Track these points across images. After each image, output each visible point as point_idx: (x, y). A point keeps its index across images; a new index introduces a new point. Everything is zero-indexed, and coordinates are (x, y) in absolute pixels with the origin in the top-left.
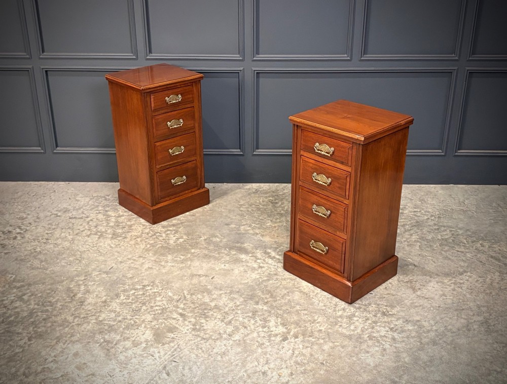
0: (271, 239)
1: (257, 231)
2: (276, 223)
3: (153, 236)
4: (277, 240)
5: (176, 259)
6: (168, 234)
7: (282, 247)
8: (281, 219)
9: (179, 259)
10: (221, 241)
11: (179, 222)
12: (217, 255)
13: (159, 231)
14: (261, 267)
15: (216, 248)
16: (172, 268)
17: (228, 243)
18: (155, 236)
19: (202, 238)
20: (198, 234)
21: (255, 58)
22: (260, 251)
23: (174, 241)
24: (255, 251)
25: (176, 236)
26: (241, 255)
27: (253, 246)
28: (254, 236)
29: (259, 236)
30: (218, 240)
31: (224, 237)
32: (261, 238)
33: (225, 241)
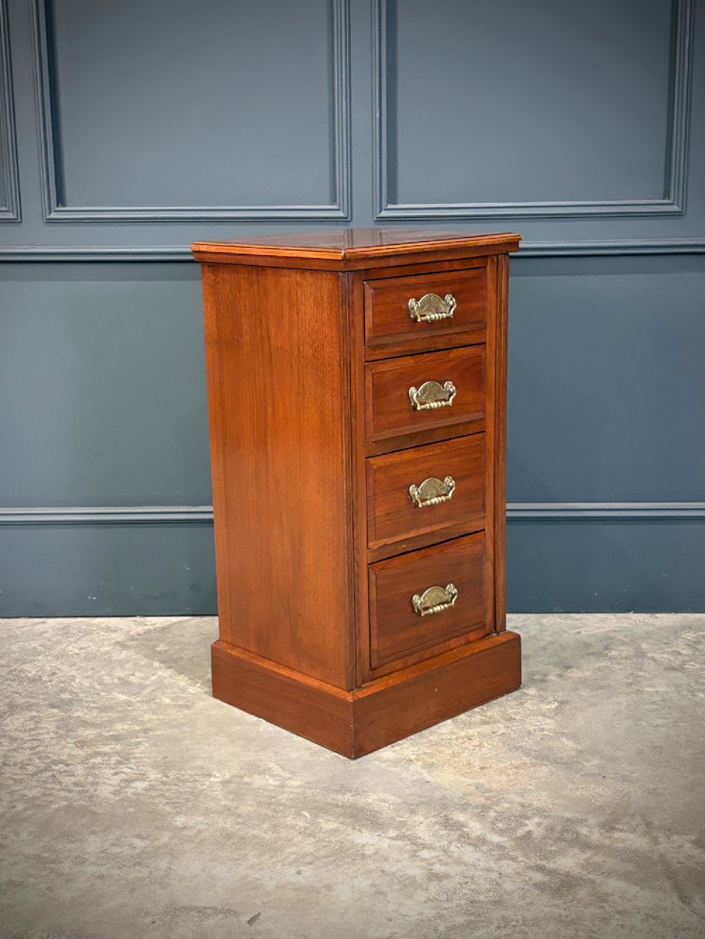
0: (461, 778)
2: (470, 724)
3: (41, 771)
4: (480, 781)
5: (116, 850)
6: (93, 767)
7: (508, 806)
8: (489, 714)
9: (126, 850)
10: (282, 786)
11: (137, 728)
12: (269, 836)
13: (65, 757)
14: (437, 877)
15: (263, 811)
16: (99, 882)
17: (309, 792)
18: (50, 773)
19: (215, 776)
20: (200, 764)
21: (384, 214)
22: (427, 818)
23: (116, 790)
24: (409, 819)
25: (123, 773)
26: (357, 833)
27: (398, 801)
28: (399, 769)
29: (416, 767)
30: (271, 782)
31: (291, 772)
32: (424, 773)
33: (297, 787)
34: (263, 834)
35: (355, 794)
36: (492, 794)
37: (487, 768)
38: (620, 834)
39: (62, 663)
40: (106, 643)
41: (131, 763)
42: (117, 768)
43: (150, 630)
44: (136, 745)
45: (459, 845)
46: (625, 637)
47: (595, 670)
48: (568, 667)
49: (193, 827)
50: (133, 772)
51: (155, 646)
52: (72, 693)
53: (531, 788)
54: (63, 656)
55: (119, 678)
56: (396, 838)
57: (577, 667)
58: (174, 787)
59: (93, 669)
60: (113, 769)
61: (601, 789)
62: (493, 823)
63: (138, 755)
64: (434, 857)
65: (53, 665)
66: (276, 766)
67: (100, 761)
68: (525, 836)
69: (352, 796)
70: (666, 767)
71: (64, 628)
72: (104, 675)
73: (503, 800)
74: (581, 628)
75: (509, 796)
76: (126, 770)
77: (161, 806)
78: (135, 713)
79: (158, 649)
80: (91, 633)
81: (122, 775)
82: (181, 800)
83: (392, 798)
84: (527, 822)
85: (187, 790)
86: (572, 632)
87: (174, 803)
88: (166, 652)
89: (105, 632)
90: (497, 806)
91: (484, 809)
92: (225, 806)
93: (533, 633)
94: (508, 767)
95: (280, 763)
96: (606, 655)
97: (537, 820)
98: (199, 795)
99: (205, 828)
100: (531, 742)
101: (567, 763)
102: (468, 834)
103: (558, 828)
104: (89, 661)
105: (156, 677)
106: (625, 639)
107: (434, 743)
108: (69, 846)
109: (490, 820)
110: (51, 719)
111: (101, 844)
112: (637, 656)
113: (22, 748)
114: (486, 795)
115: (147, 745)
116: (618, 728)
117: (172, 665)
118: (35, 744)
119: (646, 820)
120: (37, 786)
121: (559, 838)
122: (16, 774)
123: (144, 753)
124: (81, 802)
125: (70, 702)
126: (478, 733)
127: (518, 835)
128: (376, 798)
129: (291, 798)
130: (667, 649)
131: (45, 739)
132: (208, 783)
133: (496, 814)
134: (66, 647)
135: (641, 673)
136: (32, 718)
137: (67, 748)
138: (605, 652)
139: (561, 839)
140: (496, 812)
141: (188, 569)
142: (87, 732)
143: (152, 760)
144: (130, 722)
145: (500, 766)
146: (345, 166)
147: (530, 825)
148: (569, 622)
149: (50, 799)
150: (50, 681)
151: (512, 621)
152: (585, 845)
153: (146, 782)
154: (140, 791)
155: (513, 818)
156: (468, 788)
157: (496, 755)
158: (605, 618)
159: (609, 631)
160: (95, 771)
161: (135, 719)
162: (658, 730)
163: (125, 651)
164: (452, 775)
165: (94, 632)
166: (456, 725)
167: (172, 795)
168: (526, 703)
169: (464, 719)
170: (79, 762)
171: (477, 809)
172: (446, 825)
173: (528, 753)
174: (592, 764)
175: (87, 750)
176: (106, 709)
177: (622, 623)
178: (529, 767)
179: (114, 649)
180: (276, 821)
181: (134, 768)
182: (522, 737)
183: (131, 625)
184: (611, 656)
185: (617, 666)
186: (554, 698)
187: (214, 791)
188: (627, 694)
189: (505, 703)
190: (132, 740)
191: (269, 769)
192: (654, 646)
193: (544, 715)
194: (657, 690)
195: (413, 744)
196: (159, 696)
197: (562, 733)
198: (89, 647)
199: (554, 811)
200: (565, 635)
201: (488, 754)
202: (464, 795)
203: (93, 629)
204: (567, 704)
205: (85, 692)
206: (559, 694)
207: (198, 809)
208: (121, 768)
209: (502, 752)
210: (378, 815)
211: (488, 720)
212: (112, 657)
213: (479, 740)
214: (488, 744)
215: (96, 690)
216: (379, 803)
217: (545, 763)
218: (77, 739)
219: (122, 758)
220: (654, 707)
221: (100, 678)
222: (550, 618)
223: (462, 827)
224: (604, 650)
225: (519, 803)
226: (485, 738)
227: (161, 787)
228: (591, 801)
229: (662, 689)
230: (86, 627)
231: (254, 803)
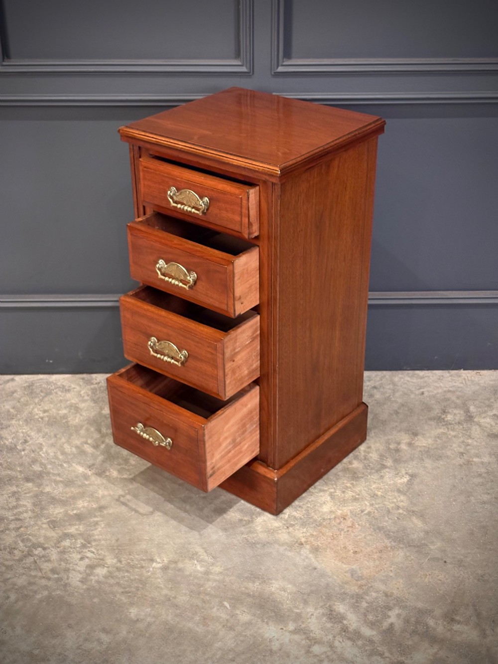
0: (340, 564)
1: (300, 533)
2: (344, 502)
3: (25, 556)
4: (353, 567)
5: (88, 646)
6: (63, 552)
7: (374, 594)
8: (357, 489)
9: (95, 646)
10: (207, 573)
11: (94, 506)
12: (200, 629)
13: (41, 540)
15: (195, 601)
17: (228, 579)
18: (31, 559)
19: (156, 562)
20: (144, 547)
21: (280, 69)
22: (316, 609)
23: (83, 578)
24: (303, 610)
25: (87, 557)
26: (265, 626)
27: (295, 589)
28: (293, 553)
29: (306, 551)
30: (199, 568)
31: (213, 557)
32: (312, 558)
33: (218, 574)
34: (196, 627)
35: (262, 582)
36: (363, 582)
37: (359, 553)
38: (459, 626)
39: (31, 429)
40: (63, 406)
41: (91, 547)
42: (82, 552)
43: (96, 389)
44: (95, 525)
45: (341, 641)
46: (458, 398)
47: (436, 437)
48: (415, 434)
49: (143, 619)
50: (94, 556)
52: (41, 464)
53: (391, 574)
54: (31, 420)
55: (77, 447)
56: (295, 632)
57: (423, 434)
58: (126, 574)
59: (55, 436)
60: (80, 553)
61: (443, 577)
62: (365, 615)
63: (97, 537)
64: (322, 654)
65: (24, 431)
66: (202, 551)
67: (69, 544)
68: (388, 629)
69: (260, 584)
70: (490, 550)
71: (29, 387)
72: (65, 443)
73: (371, 589)
74: (424, 387)
75: (376, 584)
76: (89, 555)
77: (118, 596)
78: (91, 488)
80: (50, 393)
81: (87, 560)
82: (133, 590)
83: (290, 587)
84: (390, 613)
85: (137, 577)
86: (417, 392)
87: (127, 592)
89: (62, 392)
90: (367, 596)
91: (358, 598)
92: (166, 595)
93: (388, 395)
94: (374, 551)
95: (205, 546)
96: (443, 419)
97: (396, 611)
98: (146, 584)
99: (153, 620)
100: (390, 521)
101: (418, 547)
102: (347, 628)
103: (413, 619)
104: (52, 425)
106: (458, 401)
107: (318, 524)
108: (53, 642)
109: (362, 610)
110: (28, 495)
111: (77, 639)
112: (466, 421)
113: (8, 529)
114: (359, 583)
115: (103, 526)
116: (454, 505)
118: (18, 524)
119: (476, 610)
120: (24, 574)
121: (414, 631)
122: (7, 560)
123: (101, 535)
124: (58, 592)
125: (40, 475)
127: (384, 628)
128: (277, 586)
129: (214, 587)
130: (489, 413)
131: (25, 519)
132: (151, 569)
133: (367, 605)
134: (33, 409)
135: (470, 441)
136: (14, 493)
137: (43, 529)
138: (443, 417)
139: (415, 632)
140: (367, 602)
142: (57, 511)
143: (108, 542)
144: (88, 499)
145: (369, 549)
147: (392, 617)
148: (415, 380)
149: (35, 588)
150: (24, 450)
151: (372, 380)
152: (434, 640)
153: (105, 568)
154: (101, 579)
155: (380, 609)
156: (345, 576)
157: (365, 538)
158: (442, 376)
159: (445, 392)
160: (66, 556)
161: (92, 495)
162: (484, 507)
163: (78, 415)
164: (333, 561)
165: (53, 392)
166: (334, 502)
167: (126, 583)
168: (385, 477)
169: (339, 495)
170: (53, 545)
171: (353, 599)
172: (331, 617)
173: (388, 535)
174: (436, 547)
175: (58, 532)
176: (69, 483)
177: (455, 382)
178: (390, 552)
179: (69, 412)
180: (205, 613)
181: (95, 552)
182: (383, 516)
183: (81, 383)
184: (447, 421)
185: (453, 433)
186: (406, 470)
187: (156, 578)
188: (460, 465)
189: (369, 476)
190: (92, 520)
191: (196, 553)
192: (479, 409)
193: (399, 491)
194: (482, 460)
195: (302, 525)
196: (108, 468)
197: (413, 512)
198: (51, 410)
199: (410, 601)
200: (412, 396)
201: (358, 536)
202: (343, 583)
203: (51, 388)
204: (416, 478)
205: (52, 463)
206: (409, 466)
207: (146, 599)
208: (86, 552)
209: (370, 534)
210: (280, 606)
211: (357, 496)
212: (69, 422)
213: (351, 519)
214: (359, 525)
215: (59, 460)
216: (280, 593)
217: (401, 546)
218: (49, 518)
219: (85, 541)
220: (480, 480)
221: (62, 447)
222: (400, 376)
223: (342, 620)
224: (442, 414)
225: (383, 592)
226: (356, 518)
227: (117, 574)
228: (436, 590)
229: (486, 459)
230: (46, 386)
231: (187, 592)
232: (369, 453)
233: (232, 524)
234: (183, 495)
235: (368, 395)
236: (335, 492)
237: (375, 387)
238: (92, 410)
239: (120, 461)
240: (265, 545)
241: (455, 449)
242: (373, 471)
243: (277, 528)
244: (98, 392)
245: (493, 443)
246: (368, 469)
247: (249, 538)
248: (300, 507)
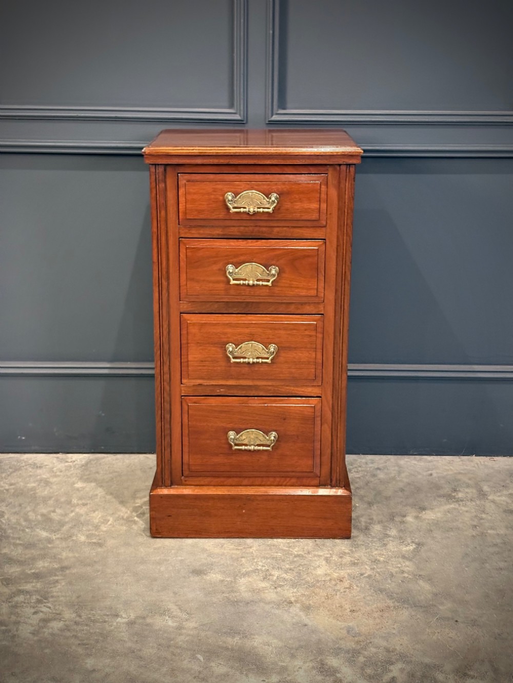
0: (334, 621)
1: (290, 593)
2: (341, 566)
4: (350, 624)
6: (16, 606)
8: (356, 555)
10: (180, 628)
11: (56, 566)
12: (167, 680)
15: (163, 653)
17: (203, 634)
19: (122, 617)
20: (109, 603)
21: (275, 118)
22: (305, 662)
23: (34, 630)
24: (289, 664)
25: (42, 612)
26: (244, 678)
27: (281, 644)
28: (280, 611)
29: (295, 609)
30: (170, 623)
31: (188, 614)
32: (302, 616)
33: (192, 629)
34: (162, 678)
35: (243, 637)
36: (361, 638)
37: (357, 611)
40: (32, 479)
41: (48, 603)
42: (37, 606)
43: (70, 467)
44: (54, 583)
46: (469, 479)
47: (445, 512)
48: (423, 509)
49: (101, 670)
50: (50, 611)
51: (74, 483)
53: (394, 632)
55: (43, 515)
57: (430, 509)
58: (85, 628)
59: (20, 505)
60: (34, 607)
61: (454, 634)
62: (362, 669)
63: (55, 594)
66: (175, 607)
67: (23, 600)
69: (240, 638)
70: (509, 611)
72: (30, 511)
73: (370, 645)
74: (432, 470)
75: (376, 641)
76: (45, 609)
77: (74, 647)
78: (54, 551)
79: (76, 486)
80: (20, 469)
81: (41, 614)
82: (92, 642)
83: (275, 642)
84: (392, 667)
85: (98, 630)
86: (425, 474)
87: (85, 644)
88: (83, 488)
89: (33, 468)
90: (366, 651)
91: (355, 653)
92: (130, 648)
93: (393, 475)
94: (374, 610)
95: (179, 603)
96: (454, 497)
97: (400, 665)
98: (107, 637)
99: (113, 670)
100: (393, 584)
101: (425, 607)
102: (341, 680)
103: (419, 674)
104: (17, 496)
105: (73, 514)
106: (470, 482)
107: (311, 585)
109: (359, 665)
112: (479, 498)
115: (63, 584)
116: (466, 570)
117: (88, 502)
119: (493, 666)
123: (61, 592)
124: (4, 643)
126: (349, 575)
128: (261, 641)
129: (187, 641)
130: (505, 492)
132: (115, 624)
133: (365, 659)
135: (484, 516)
138: (453, 494)
140: (364, 657)
141: (103, 415)
142: (12, 570)
143: (68, 598)
144: (49, 560)
145: (368, 608)
146: (242, 76)
147: (394, 671)
148: (422, 464)
151: (375, 462)
153: (62, 622)
154: (56, 631)
155: (380, 664)
156: (340, 632)
157: (364, 598)
158: (452, 461)
159: (456, 473)
160: (18, 610)
161: (54, 556)
162: (500, 573)
163: (48, 488)
164: (327, 618)
165: (23, 468)
166: (329, 566)
167: (84, 635)
168: (388, 545)
169: (336, 560)
170: (4, 600)
171: (349, 654)
172: (321, 670)
173: (391, 596)
174: (445, 607)
175: (12, 588)
176: (29, 546)
177: (467, 466)
178: (393, 611)
179: (39, 485)
180: (174, 665)
181: (52, 607)
182: (386, 579)
183: (54, 461)
184: (458, 498)
185: (464, 509)
186: (412, 539)
187: (120, 632)
188: (473, 536)
189: (370, 544)
190: (51, 578)
191: (169, 610)
192: (494, 489)
193: (404, 557)
194: (498, 532)
195: (292, 586)
196: (75, 533)
197: (420, 576)
198: (18, 483)
199: (415, 657)
200: (420, 477)
201: (357, 596)
202: (337, 639)
203: (22, 465)
204: (423, 546)
205: (12, 528)
206: (415, 536)
207: (106, 651)
208: (41, 607)
209: (369, 595)
210: (263, 659)
211: (356, 561)
212: (37, 493)
213: (349, 581)
214: (357, 586)
215: (22, 526)
216: (264, 647)
217: (406, 606)
218: (3, 576)
219: (41, 596)
220: (496, 549)
221: (26, 514)
222: (406, 460)
223: (335, 673)
224: (452, 492)
225: (384, 648)
226: (354, 580)
227: (75, 627)
228: (447, 646)
229: (502, 531)
230: (15, 463)
231: (155, 645)
232: (370, 524)
233: (211, 584)
234: (158, 558)
235: (371, 475)
236: (332, 557)
237: (378, 469)
238: (64, 484)
239: (90, 527)
240: (248, 603)
241: (468, 523)
242: (375, 539)
243: (263, 588)
244: (72, 469)
245: (510, 518)
246: (369, 537)
247: (231, 597)
248: (290, 569)
